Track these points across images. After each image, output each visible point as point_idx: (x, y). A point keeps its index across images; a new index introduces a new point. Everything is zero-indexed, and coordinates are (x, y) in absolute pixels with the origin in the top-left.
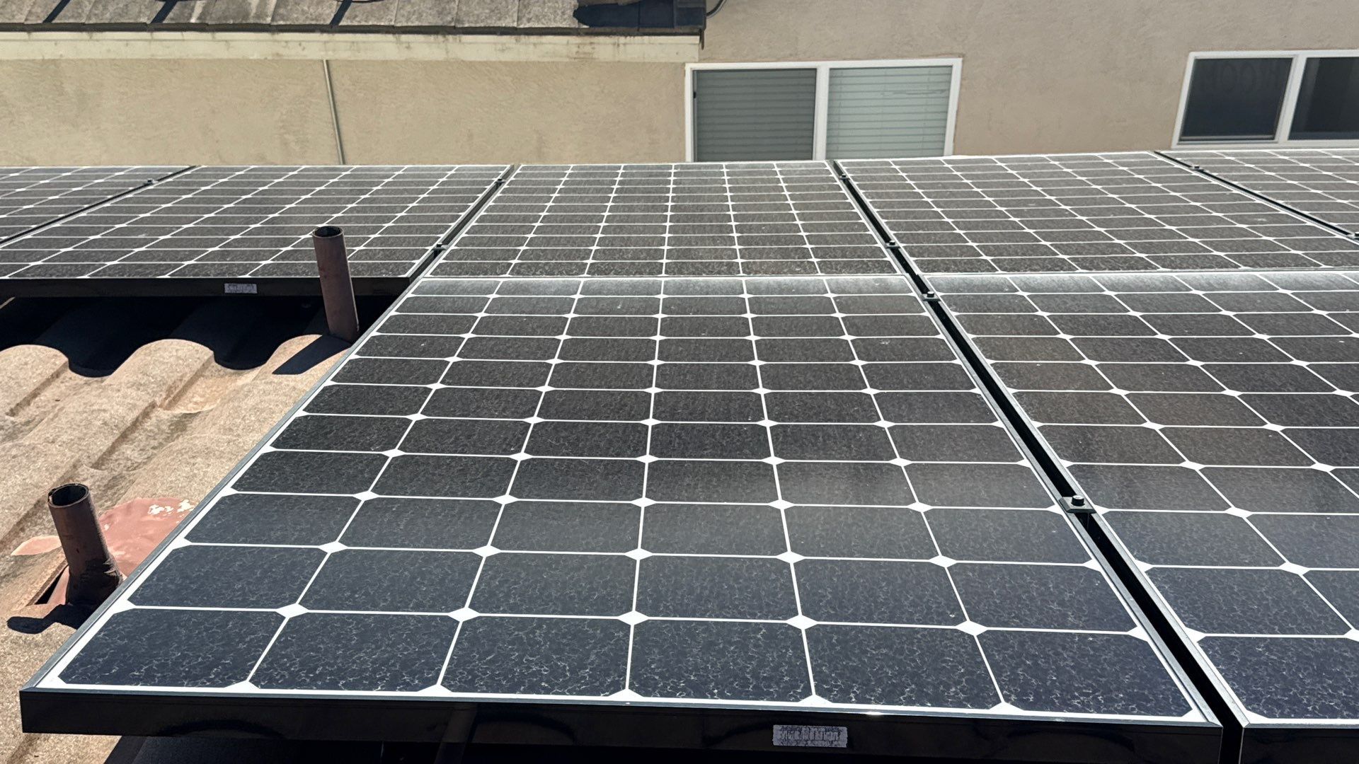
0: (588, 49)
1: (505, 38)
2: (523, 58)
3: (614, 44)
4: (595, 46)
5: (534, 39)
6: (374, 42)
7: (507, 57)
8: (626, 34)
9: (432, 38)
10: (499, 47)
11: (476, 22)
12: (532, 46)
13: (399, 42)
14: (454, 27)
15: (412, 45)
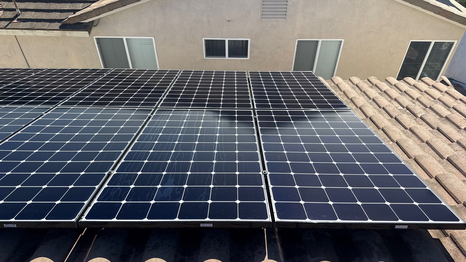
0: (64, 34)
1: (45, 31)
2: (50, 35)
3: (70, 33)
4: (66, 33)
5: (52, 31)
6: (17, 32)
7: (47, 35)
8: (72, 31)
9: (29, 31)
10: (45, 33)
11: (38, 27)
12: (52, 33)
13: (22, 31)
14: (33, 29)
15: (25, 32)
